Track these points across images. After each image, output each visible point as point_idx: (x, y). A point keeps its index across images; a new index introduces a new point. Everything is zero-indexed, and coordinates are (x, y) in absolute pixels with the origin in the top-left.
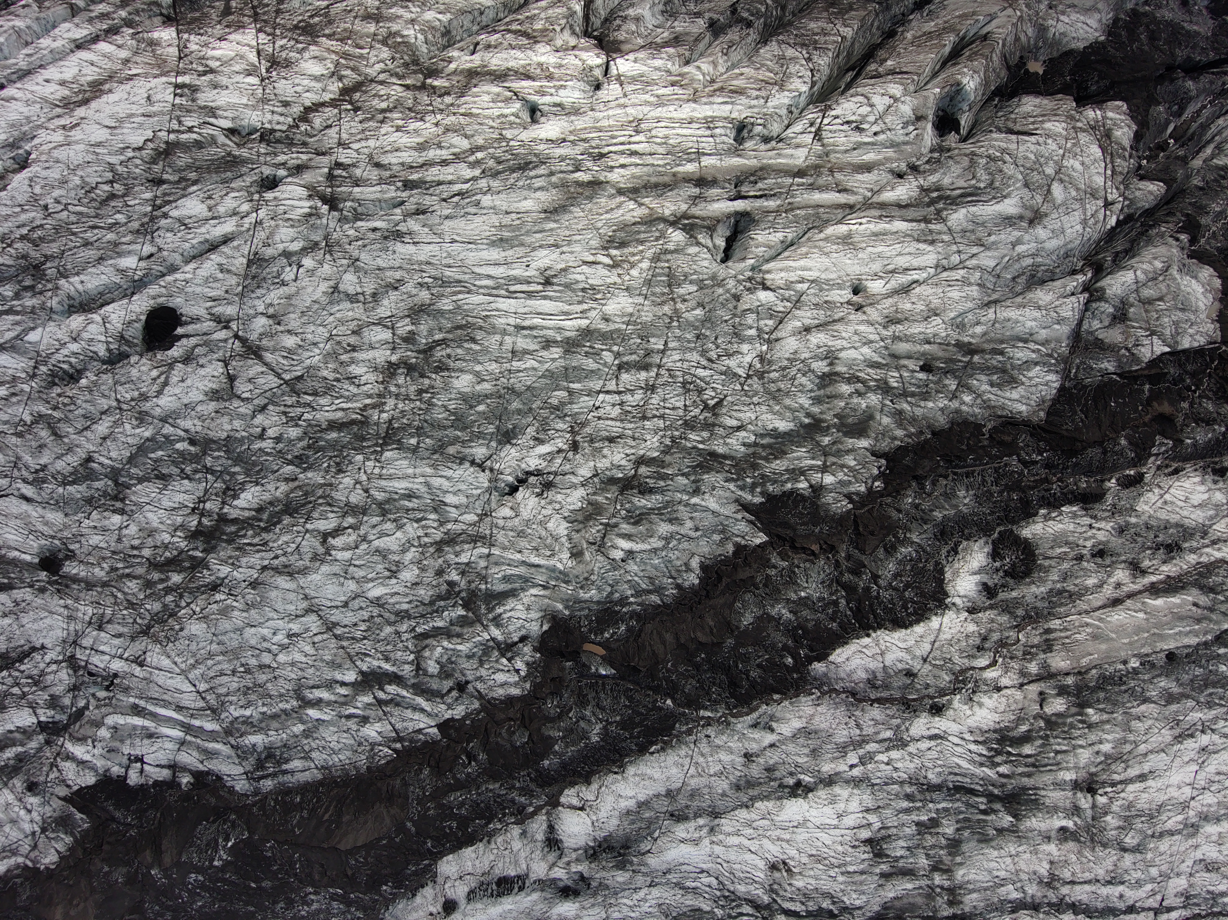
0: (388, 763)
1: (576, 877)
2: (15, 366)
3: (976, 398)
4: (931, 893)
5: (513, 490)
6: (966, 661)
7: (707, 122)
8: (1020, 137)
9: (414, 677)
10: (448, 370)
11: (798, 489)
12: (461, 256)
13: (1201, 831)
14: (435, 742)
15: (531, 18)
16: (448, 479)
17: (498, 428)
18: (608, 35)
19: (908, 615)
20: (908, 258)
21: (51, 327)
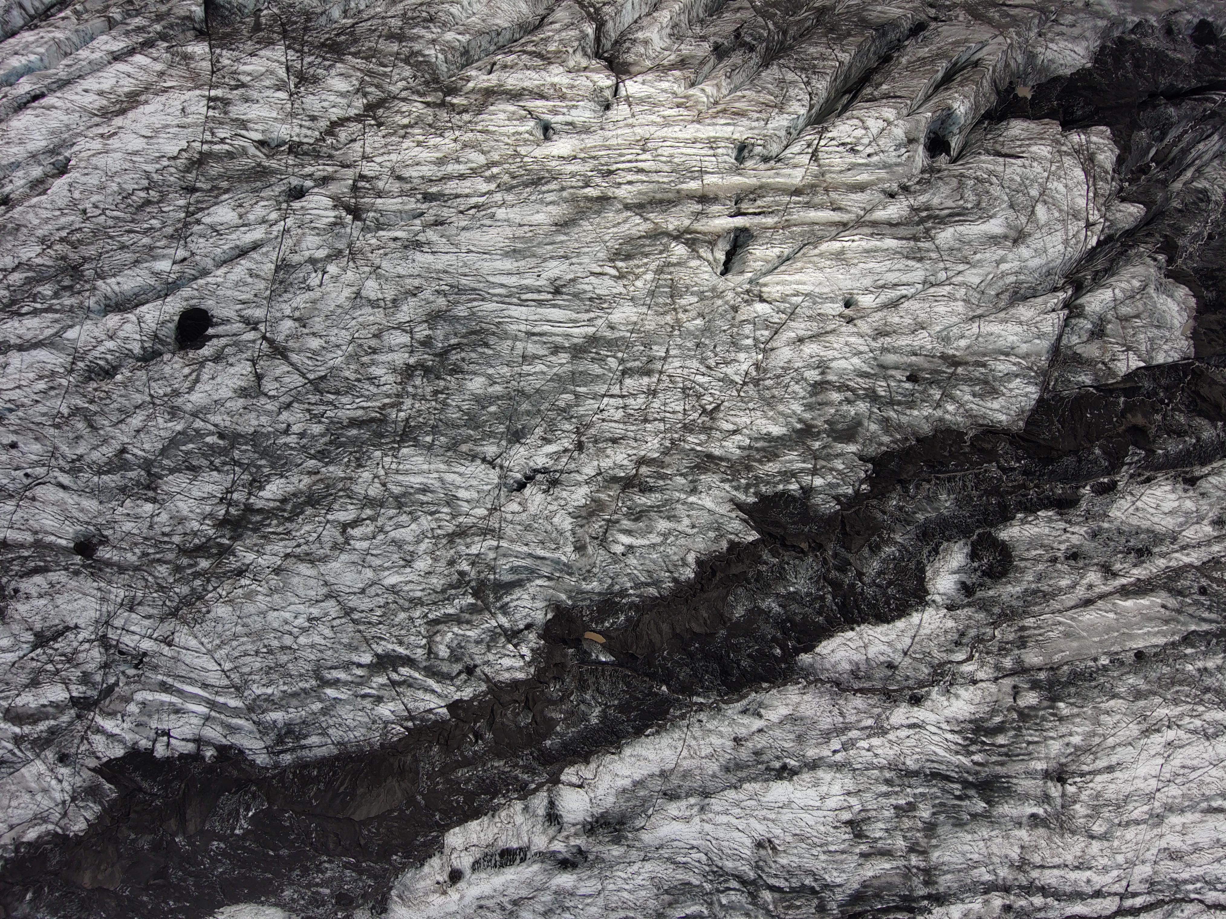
0: (400, 740)
1: (574, 851)
2: (54, 361)
3: (959, 408)
4: (907, 873)
5: (521, 486)
6: (944, 655)
7: (710, 142)
8: (1008, 159)
9: (426, 660)
10: (462, 372)
11: (790, 490)
12: (476, 266)
13: (1166, 821)
14: (444, 722)
15: (546, 40)
16: (461, 475)
17: (508, 428)
18: (618, 57)
19: (891, 611)
20: (898, 274)
21: (88, 325)
